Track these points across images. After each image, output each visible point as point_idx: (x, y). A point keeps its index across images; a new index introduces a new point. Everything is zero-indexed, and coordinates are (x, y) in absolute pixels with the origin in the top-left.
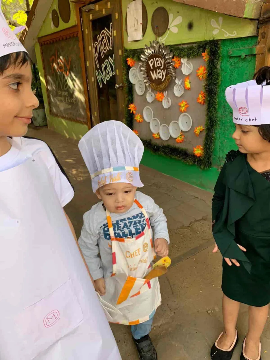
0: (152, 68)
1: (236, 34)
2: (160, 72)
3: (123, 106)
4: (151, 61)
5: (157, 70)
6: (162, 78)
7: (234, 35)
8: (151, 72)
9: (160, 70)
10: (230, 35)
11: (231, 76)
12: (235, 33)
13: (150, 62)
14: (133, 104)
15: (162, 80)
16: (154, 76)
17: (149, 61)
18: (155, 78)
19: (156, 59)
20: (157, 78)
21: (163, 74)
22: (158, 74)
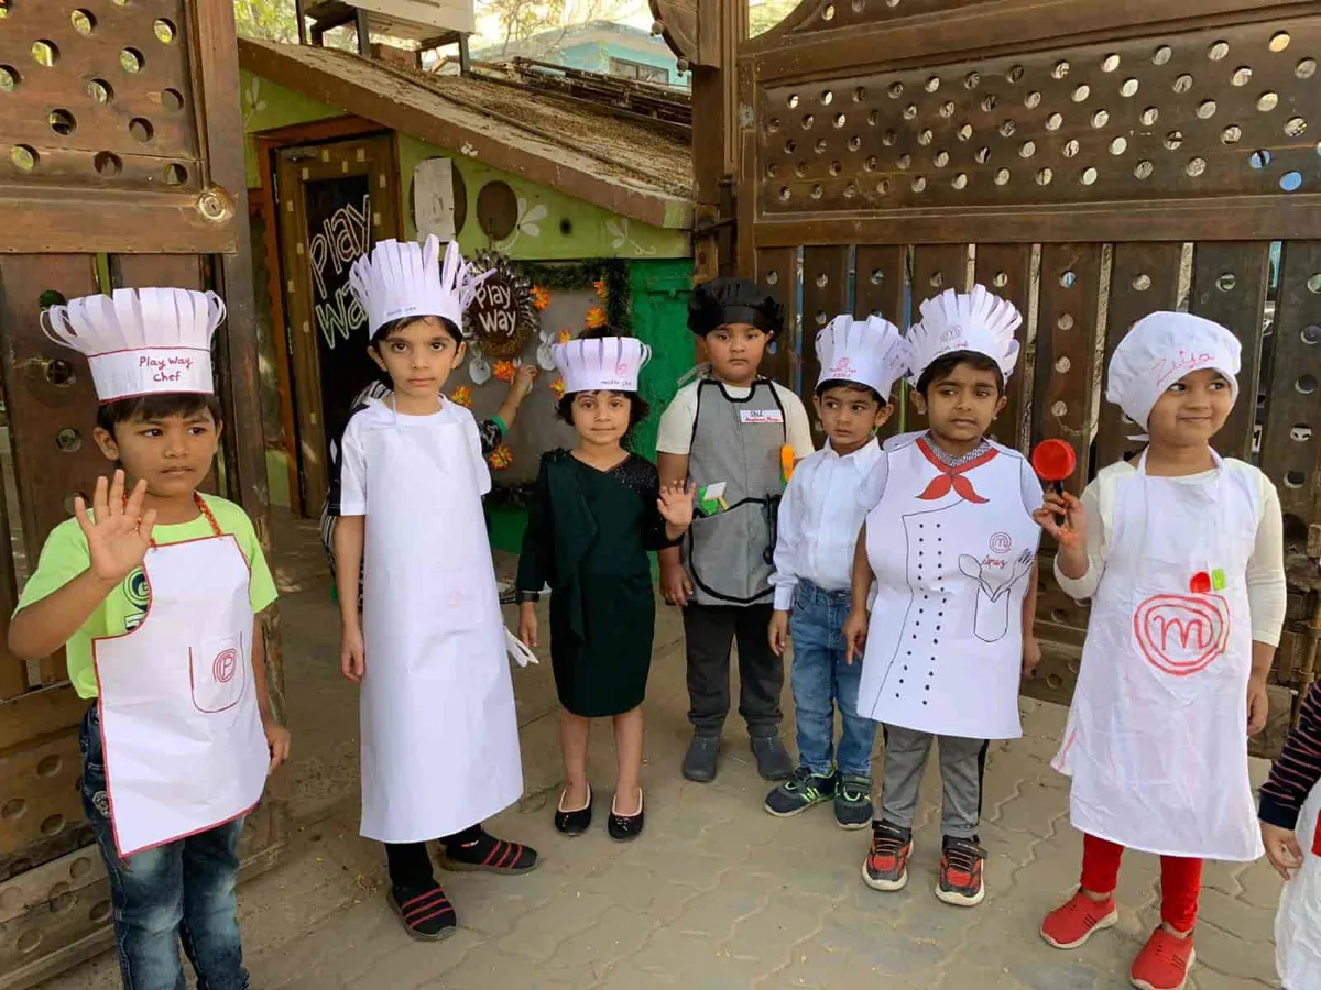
0: (483, 307)
1: (655, 252)
2: (502, 317)
5: (495, 311)
6: (507, 329)
7: (652, 254)
8: (480, 315)
9: (501, 313)
10: (646, 252)
15: (509, 334)
16: (488, 325)
18: (491, 328)
19: (490, 288)
20: (495, 329)
21: (508, 320)
22: (498, 319)
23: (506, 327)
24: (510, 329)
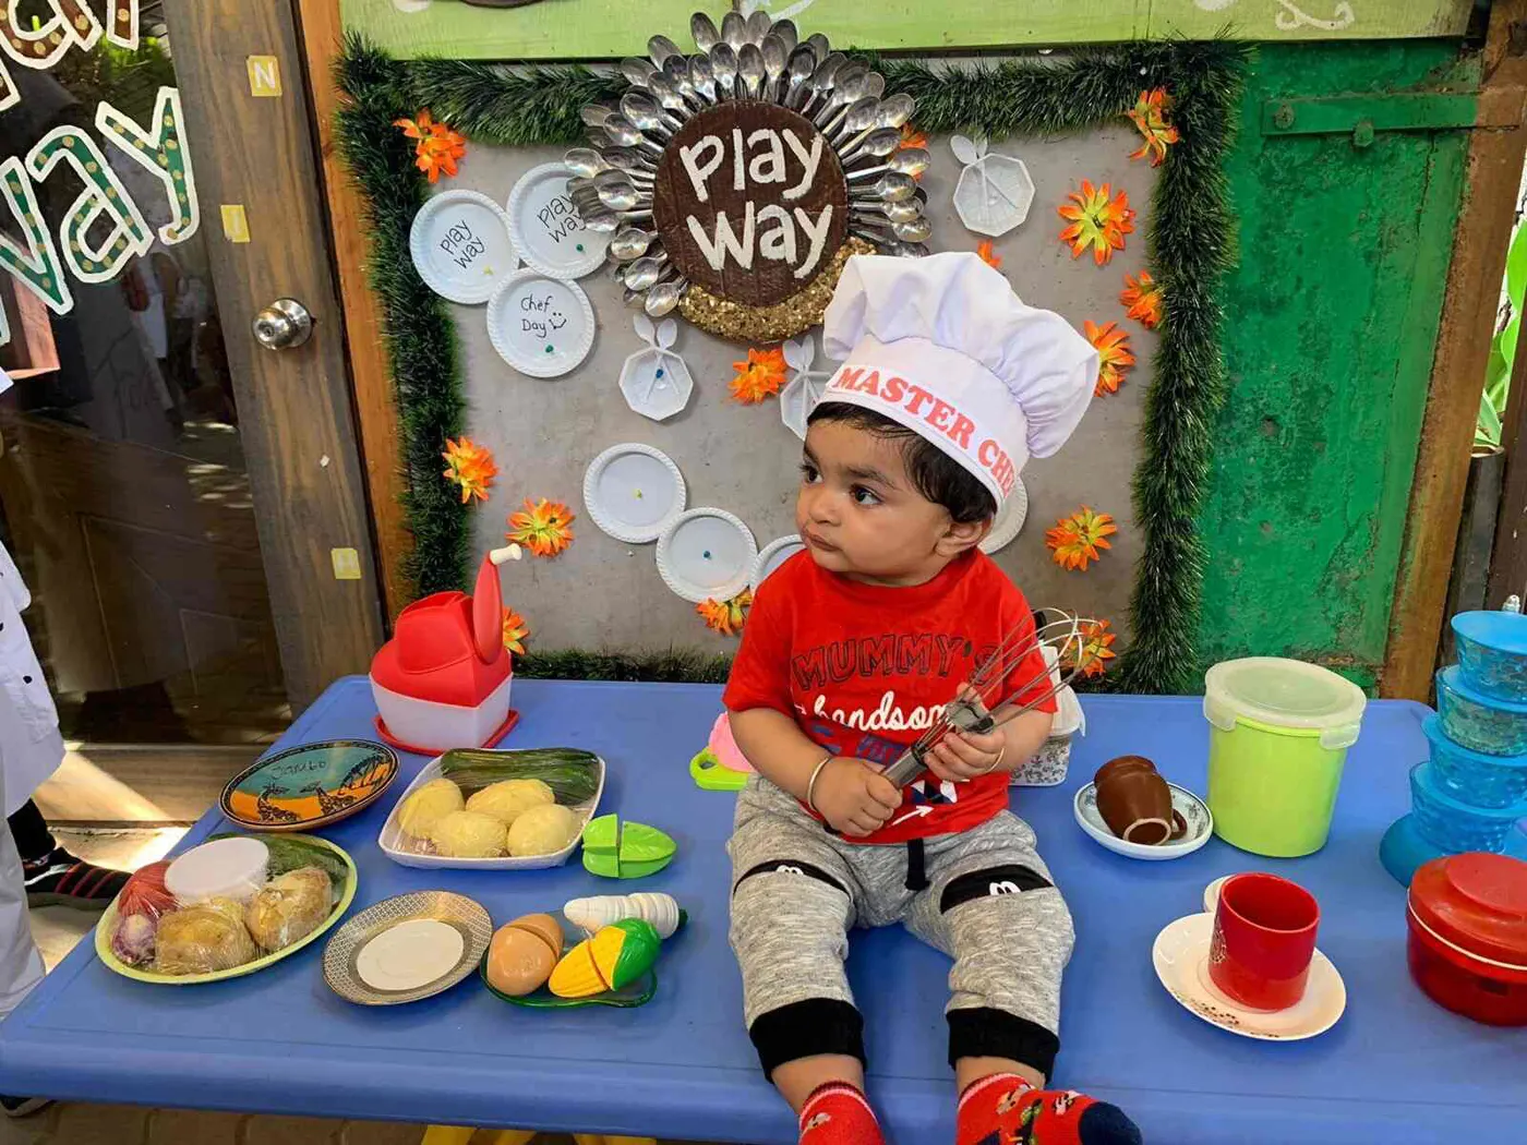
0: (702, 195)
1: (1350, 18)
2: (774, 223)
3: (325, 461)
4: (699, 148)
5: (750, 206)
6: (791, 258)
7: (1340, 24)
8: (692, 221)
9: (772, 210)
10: (1315, 22)
11: (1265, 237)
12: (1342, 16)
13: (688, 156)
14: (463, 441)
15: (800, 273)
16: (718, 244)
17: (684, 151)
18: (730, 258)
19: (746, 136)
20: (744, 258)
21: (800, 232)
22: (760, 230)
23: (788, 252)
24: (802, 258)
